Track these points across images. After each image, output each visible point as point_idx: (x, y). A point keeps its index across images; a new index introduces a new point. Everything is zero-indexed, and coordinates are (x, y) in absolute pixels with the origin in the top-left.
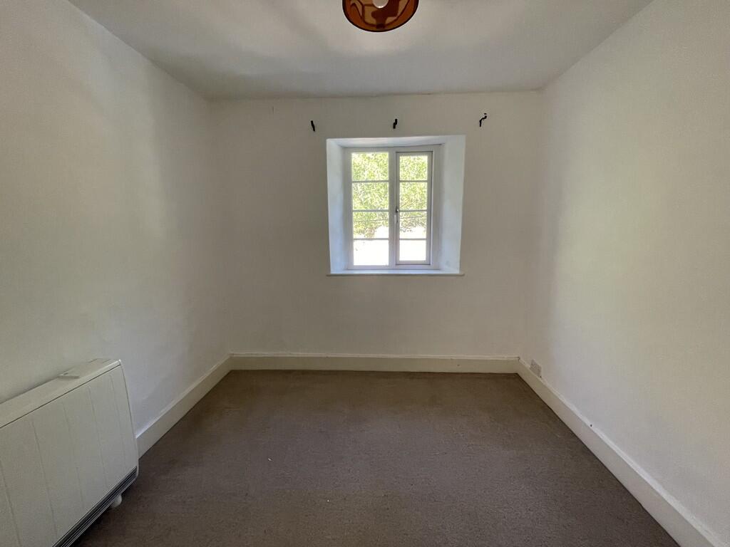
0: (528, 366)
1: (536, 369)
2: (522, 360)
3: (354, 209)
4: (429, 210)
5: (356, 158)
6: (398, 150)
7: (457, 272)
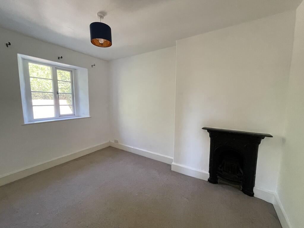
0: (113, 142)
1: (116, 142)
2: (111, 141)
3: (32, 90)
4: (73, 94)
5: (30, 65)
6: (56, 67)
7: (89, 116)
